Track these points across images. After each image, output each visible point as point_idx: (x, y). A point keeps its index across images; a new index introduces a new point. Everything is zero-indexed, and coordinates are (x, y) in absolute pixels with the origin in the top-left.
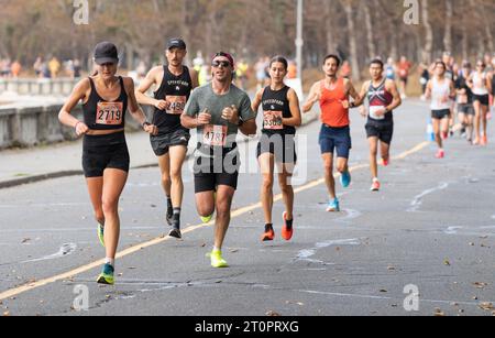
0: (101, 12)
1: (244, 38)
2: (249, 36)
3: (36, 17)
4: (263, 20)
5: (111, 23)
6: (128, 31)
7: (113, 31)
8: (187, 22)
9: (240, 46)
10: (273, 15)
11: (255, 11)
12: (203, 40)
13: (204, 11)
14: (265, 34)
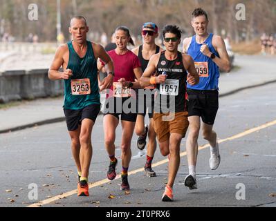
0: (162, 5)
1: (252, 22)
2: (255, 21)
3: (121, 8)
4: (264, 11)
5: (168, 12)
6: (179, 17)
7: (169, 17)
8: (216, 12)
9: (249, 26)
10: (271, 8)
11: (259, 5)
12: (225, 22)
13: (227, 5)
14: (265, 19)
